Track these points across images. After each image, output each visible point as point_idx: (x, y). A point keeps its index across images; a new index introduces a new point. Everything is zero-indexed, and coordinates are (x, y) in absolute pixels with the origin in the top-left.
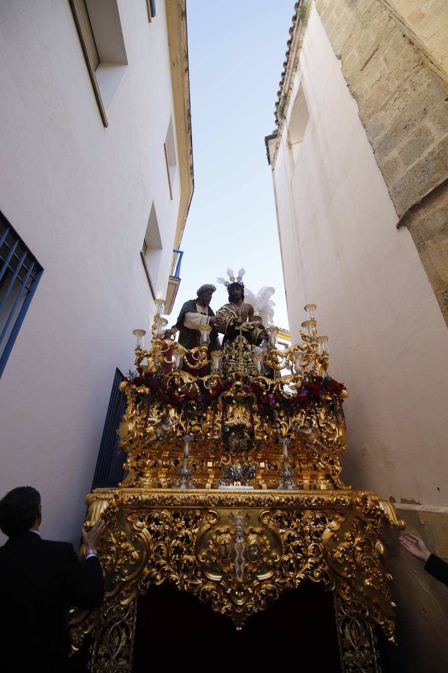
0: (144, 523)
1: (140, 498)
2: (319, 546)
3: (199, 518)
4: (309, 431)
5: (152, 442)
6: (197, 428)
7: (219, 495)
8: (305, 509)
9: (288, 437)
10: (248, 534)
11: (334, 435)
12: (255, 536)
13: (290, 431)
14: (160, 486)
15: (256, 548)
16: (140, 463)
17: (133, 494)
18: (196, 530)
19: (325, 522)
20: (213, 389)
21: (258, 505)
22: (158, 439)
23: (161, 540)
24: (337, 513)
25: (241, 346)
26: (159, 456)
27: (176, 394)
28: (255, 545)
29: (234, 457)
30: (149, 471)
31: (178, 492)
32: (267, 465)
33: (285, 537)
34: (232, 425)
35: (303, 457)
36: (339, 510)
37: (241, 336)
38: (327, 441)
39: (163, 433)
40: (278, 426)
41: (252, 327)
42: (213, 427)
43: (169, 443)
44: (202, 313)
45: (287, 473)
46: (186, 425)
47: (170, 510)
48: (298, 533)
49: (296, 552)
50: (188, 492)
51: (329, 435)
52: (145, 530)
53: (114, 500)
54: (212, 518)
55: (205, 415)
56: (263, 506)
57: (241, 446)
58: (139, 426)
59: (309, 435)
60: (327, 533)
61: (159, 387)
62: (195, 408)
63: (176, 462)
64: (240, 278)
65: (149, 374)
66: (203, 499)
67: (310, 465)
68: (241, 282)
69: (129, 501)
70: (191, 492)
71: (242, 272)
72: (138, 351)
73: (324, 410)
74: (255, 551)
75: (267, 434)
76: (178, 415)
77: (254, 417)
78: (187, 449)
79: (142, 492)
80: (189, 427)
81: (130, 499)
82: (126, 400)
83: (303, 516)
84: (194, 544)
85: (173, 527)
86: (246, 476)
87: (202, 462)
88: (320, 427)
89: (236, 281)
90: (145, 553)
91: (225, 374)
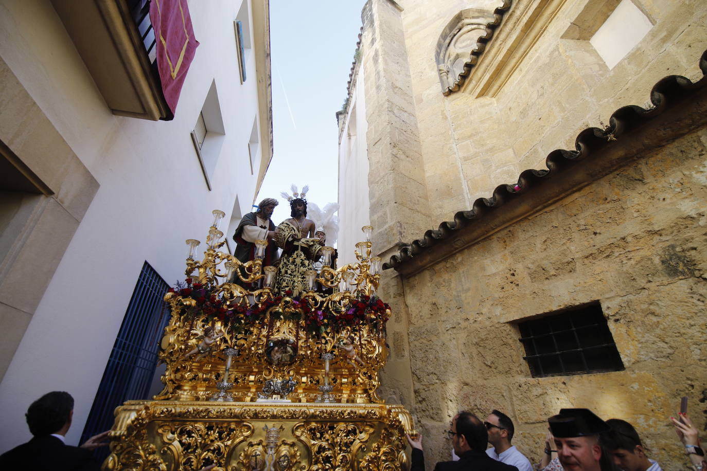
0: (176, 435)
1: (173, 411)
2: (348, 457)
3: (234, 430)
4: (350, 348)
5: (193, 354)
6: (242, 342)
7: (255, 408)
8: (338, 422)
9: (332, 352)
10: (280, 446)
11: (373, 352)
12: (287, 447)
13: (334, 347)
14: (198, 399)
15: (286, 458)
16: (179, 375)
17: (167, 407)
18: (229, 443)
19: (355, 434)
20: (263, 304)
21: (292, 418)
22: (199, 352)
23: (191, 452)
24: (367, 425)
25: (298, 261)
26: (200, 369)
27: (225, 307)
28: (285, 456)
29: (276, 371)
30: (187, 384)
31: (214, 405)
32: (309, 380)
33: (316, 449)
34: (276, 340)
35: (345, 372)
36: (369, 422)
37: (299, 252)
38: (367, 357)
39: (205, 346)
40: (323, 341)
41: (312, 243)
42: (257, 342)
43: (212, 356)
44: (261, 227)
45: (326, 387)
46: (231, 338)
47: (205, 423)
48: (329, 444)
49: (325, 463)
50: (225, 405)
51: (369, 352)
52: (176, 443)
53: (144, 411)
54: (246, 430)
55: (252, 329)
56: (298, 418)
57: (283, 360)
58: (180, 338)
59: (350, 351)
60: (357, 445)
61: (207, 300)
62: (243, 321)
63: (218, 376)
64: (303, 194)
65: (198, 286)
66: (239, 412)
67: (350, 379)
68: (304, 198)
69: (161, 413)
70: (228, 405)
71: (306, 189)
72: (190, 262)
73: (367, 328)
74: (284, 462)
75: (311, 349)
76: (224, 327)
77: (300, 333)
78: (229, 362)
79: (176, 405)
80: (234, 340)
81: (163, 411)
82: (171, 311)
83: (335, 428)
84: (225, 456)
85: (205, 439)
86: (286, 390)
87: (245, 376)
88: (361, 344)
89: (299, 197)
90: (173, 465)
91: (279, 289)
